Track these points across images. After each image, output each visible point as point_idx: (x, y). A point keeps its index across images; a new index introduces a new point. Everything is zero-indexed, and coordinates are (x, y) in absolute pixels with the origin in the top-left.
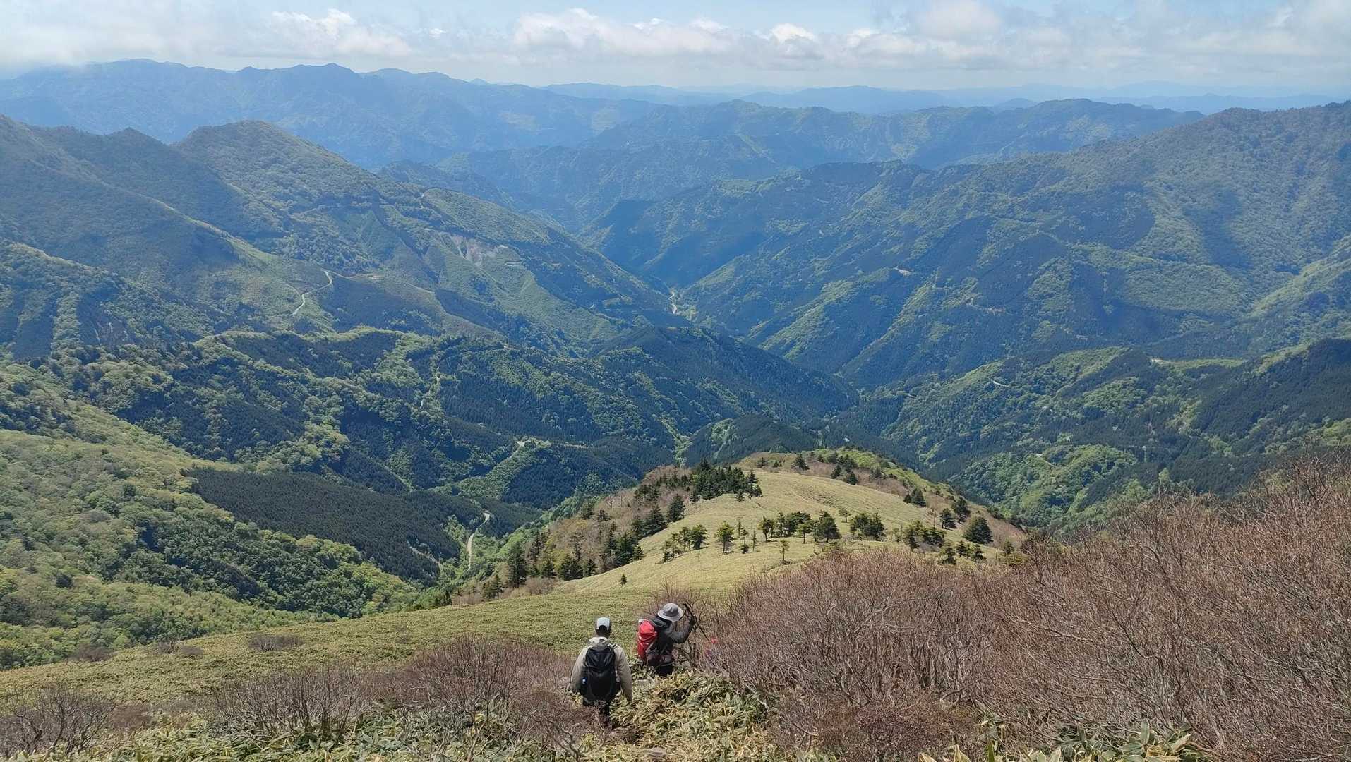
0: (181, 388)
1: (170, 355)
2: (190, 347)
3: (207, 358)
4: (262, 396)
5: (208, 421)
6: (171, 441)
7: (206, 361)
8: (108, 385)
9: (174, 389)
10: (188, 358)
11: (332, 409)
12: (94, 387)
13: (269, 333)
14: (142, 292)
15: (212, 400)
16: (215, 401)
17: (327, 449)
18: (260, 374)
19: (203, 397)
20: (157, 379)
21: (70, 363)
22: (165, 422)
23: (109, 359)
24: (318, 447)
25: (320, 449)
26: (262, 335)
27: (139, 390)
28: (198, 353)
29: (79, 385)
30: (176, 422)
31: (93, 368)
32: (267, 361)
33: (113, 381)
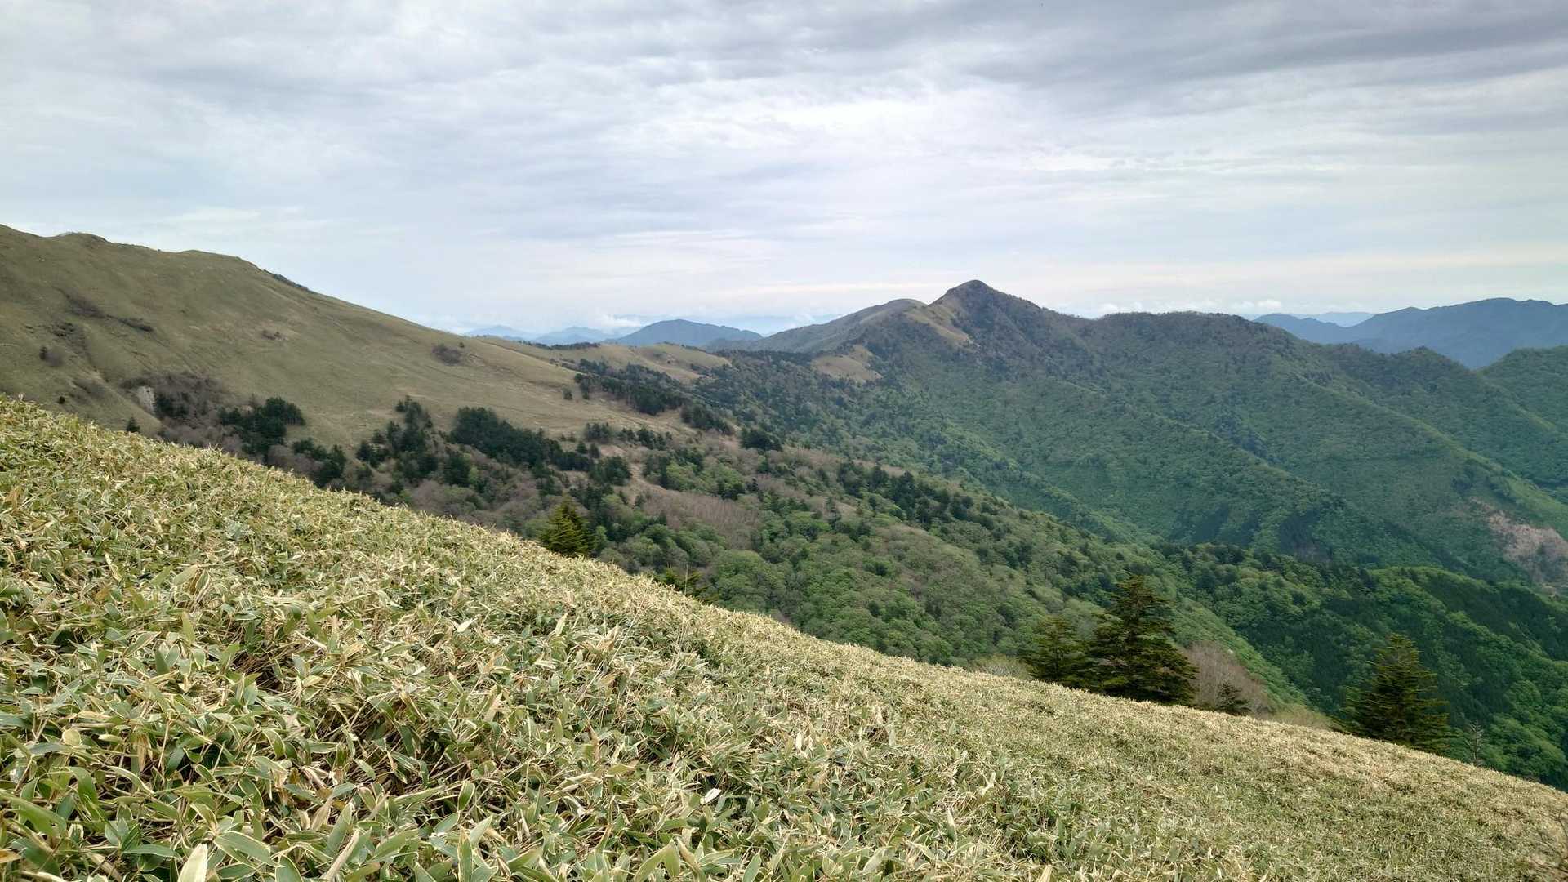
0: (1328, 617)
1: (1333, 578)
2: (1363, 574)
3: (1381, 592)
4: (1445, 658)
5: (1349, 669)
6: (1292, 679)
7: (1380, 596)
8: (1238, 592)
9: (1317, 617)
10: (1357, 586)
11: (1555, 708)
12: (1221, 590)
13: (1491, 583)
14: (1363, 520)
15: (1363, 644)
16: (1368, 646)
17: (1520, 760)
18: (1450, 629)
19: (1353, 637)
20: (1299, 599)
21: (1204, 559)
22: (1293, 654)
23: (1253, 565)
24: (1506, 752)
25: (1507, 757)
26: (1479, 583)
27: (1272, 607)
28: (1372, 584)
29: (1206, 585)
30: (1307, 658)
31: (1228, 570)
32: (1470, 616)
33: (1246, 589)
